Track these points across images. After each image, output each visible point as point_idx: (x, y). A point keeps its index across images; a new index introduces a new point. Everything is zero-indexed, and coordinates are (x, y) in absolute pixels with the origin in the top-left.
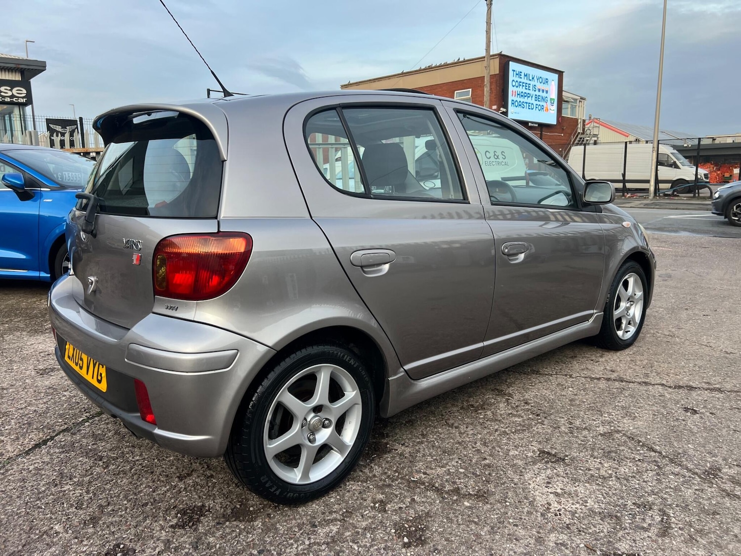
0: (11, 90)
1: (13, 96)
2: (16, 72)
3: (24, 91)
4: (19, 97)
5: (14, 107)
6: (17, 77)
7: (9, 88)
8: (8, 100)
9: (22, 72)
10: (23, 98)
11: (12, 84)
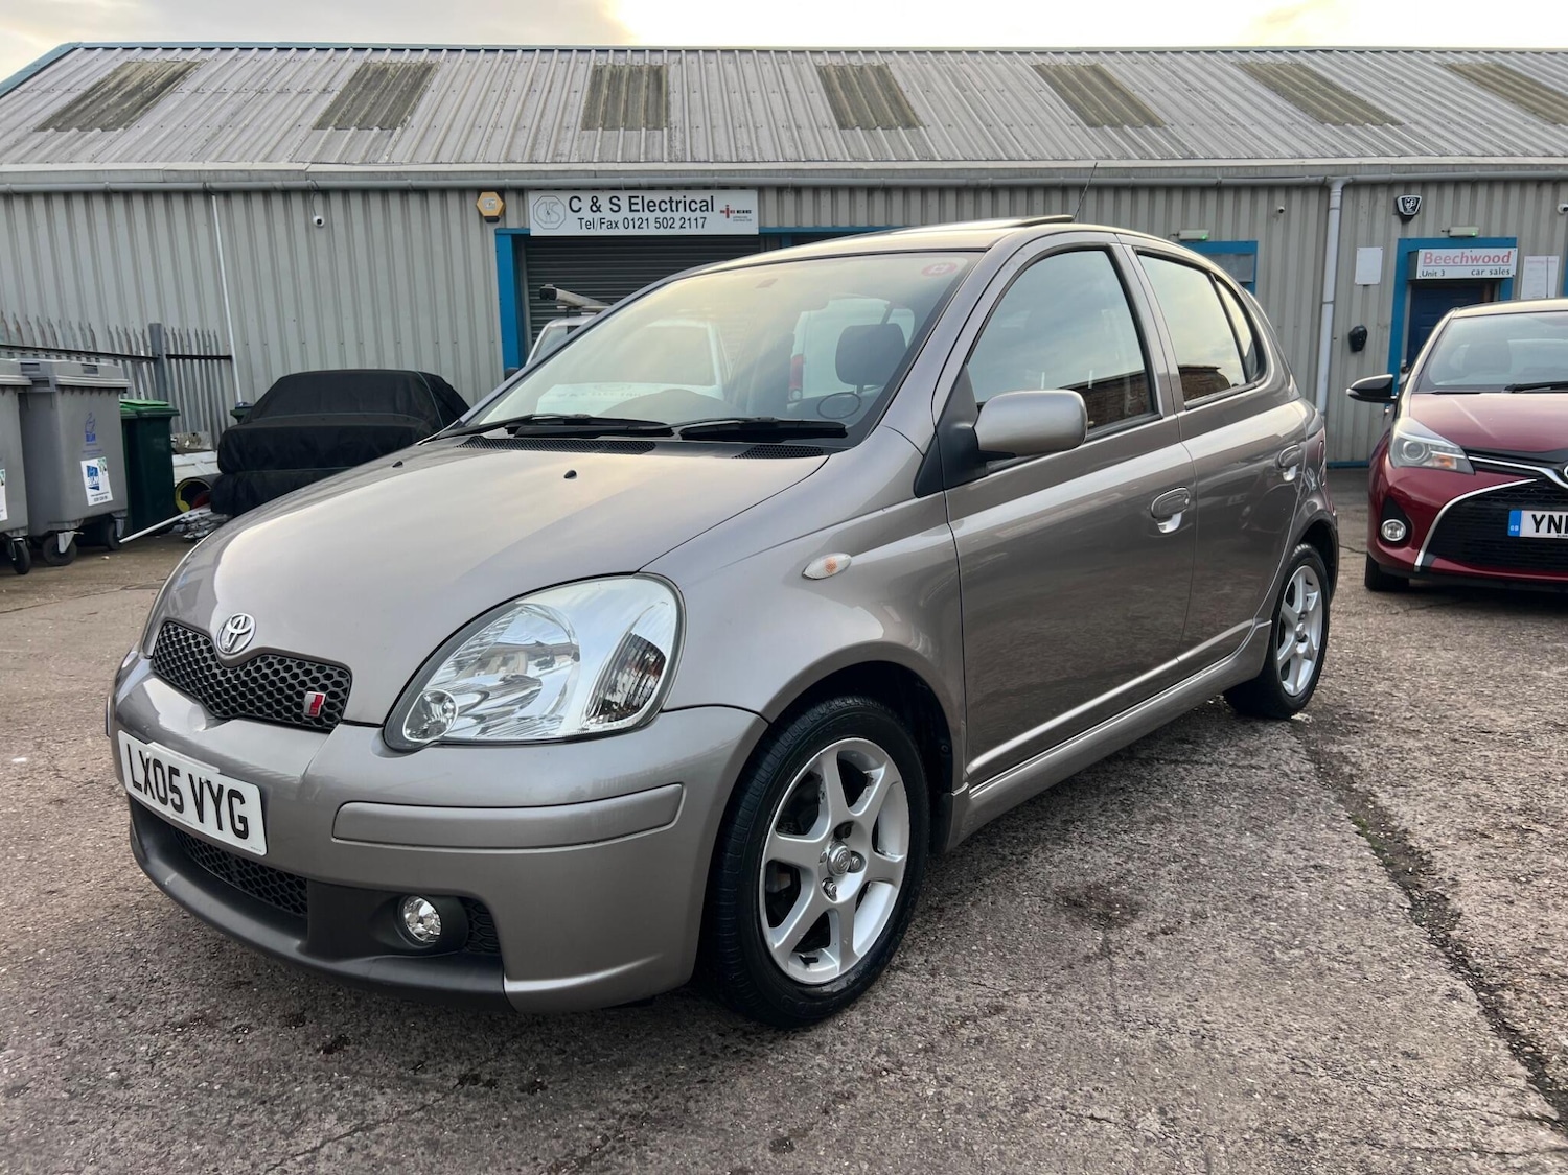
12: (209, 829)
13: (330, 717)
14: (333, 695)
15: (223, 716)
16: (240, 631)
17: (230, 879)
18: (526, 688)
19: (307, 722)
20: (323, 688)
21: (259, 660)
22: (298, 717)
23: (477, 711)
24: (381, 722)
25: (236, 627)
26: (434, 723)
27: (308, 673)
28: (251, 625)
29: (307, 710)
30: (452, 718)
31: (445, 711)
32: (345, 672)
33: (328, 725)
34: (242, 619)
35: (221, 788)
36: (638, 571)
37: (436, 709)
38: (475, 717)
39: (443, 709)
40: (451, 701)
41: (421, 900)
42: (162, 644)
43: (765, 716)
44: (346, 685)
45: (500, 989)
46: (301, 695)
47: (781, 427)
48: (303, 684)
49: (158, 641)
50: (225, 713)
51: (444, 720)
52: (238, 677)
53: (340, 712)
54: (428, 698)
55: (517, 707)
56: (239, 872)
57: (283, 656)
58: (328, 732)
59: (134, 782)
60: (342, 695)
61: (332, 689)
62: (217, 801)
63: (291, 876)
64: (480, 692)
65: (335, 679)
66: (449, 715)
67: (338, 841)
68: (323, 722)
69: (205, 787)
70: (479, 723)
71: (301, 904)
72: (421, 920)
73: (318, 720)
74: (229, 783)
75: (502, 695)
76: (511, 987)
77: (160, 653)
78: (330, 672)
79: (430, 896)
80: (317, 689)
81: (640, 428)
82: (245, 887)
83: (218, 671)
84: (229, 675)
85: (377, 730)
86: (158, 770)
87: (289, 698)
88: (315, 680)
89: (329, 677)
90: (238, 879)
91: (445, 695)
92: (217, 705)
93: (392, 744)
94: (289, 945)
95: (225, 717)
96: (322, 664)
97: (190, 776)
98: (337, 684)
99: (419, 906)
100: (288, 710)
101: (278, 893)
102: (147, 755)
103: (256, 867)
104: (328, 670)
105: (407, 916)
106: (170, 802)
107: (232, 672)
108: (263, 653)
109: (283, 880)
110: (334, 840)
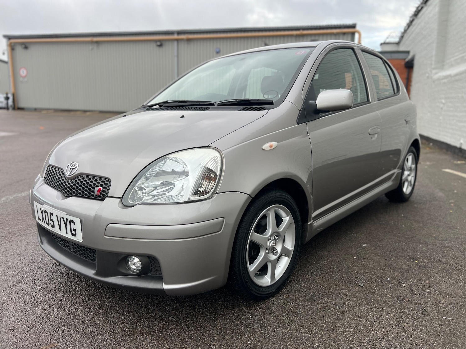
12: (63, 233)
13: (103, 195)
14: (105, 188)
15: (67, 196)
16: (73, 167)
17: (70, 250)
18: (169, 186)
19: (95, 197)
20: (101, 185)
21: (79, 177)
22: (93, 195)
23: (152, 193)
24: (121, 197)
25: (72, 166)
26: (139, 197)
27: (96, 180)
28: (77, 165)
29: (96, 193)
30: (145, 195)
31: (143, 193)
32: (109, 180)
33: (103, 198)
34: (74, 163)
35: (67, 219)
36: (208, 146)
37: (140, 193)
38: (152, 195)
39: (142, 193)
40: (145, 190)
41: (134, 257)
42: (48, 173)
43: (251, 195)
44: (109, 185)
45: (161, 288)
46: (94, 188)
47: (251, 101)
48: (94, 184)
49: (46, 172)
50: (68, 195)
51: (142, 196)
52: (73, 182)
53: (107, 194)
54: (137, 189)
55: (167, 192)
56: (73, 248)
57: (87, 175)
58: (103, 200)
59: (39, 218)
60: (108, 188)
61: (104, 186)
62: (66, 224)
63: (90, 249)
64: (154, 187)
65: (105, 182)
66: (144, 194)
67: (106, 237)
68: (101, 197)
69: (62, 219)
70: (153, 198)
71: (94, 259)
72: (134, 264)
73: (100, 196)
74: (70, 218)
75: (161, 188)
76: (166, 287)
77: (47, 176)
78: (104, 180)
79: (138, 255)
80: (99, 186)
81: (204, 103)
82: (75, 253)
83: (66, 181)
84: (70, 182)
85: (119, 199)
86: (46, 214)
87: (90, 189)
88: (98, 183)
89: (103, 182)
90: (72, 250)
91: (143, 187)
92: (66, 192)
93: (125, 204)
94: (90, 272)
95: (68, 196)
96: (101, 178)
97: (57, 215)
98: (106, 184)
99: (134, 259)
100: (89, 193)
101: (86, 255)
102: (43, 209)
103: (79, 246)
104: (103, 180)
105: (130, 263)
106: (50, 224)
107: (71, 181)
108: (81, 175)
109: (88, 250)
110: (105, 237)
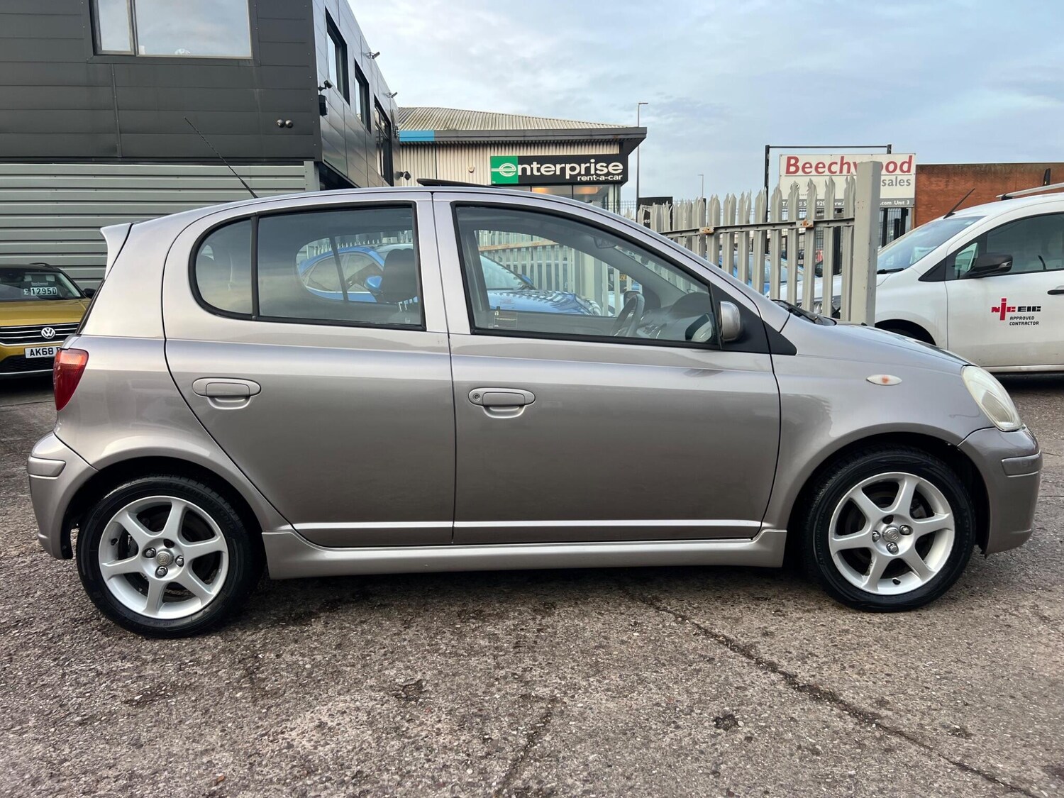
0: (607, 167)
1: (608, 174)
2: (614, 144)
3: (621, 167)
4: (614, 175)
5: (609, 188)
6: (614, 150)
7: (605, 165)
8: (603, 178)
9: (620, 143)
10: (618, 174)
11: (608, 159)
